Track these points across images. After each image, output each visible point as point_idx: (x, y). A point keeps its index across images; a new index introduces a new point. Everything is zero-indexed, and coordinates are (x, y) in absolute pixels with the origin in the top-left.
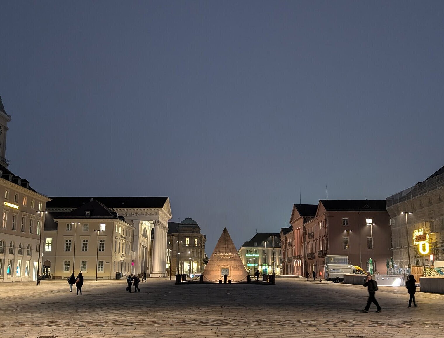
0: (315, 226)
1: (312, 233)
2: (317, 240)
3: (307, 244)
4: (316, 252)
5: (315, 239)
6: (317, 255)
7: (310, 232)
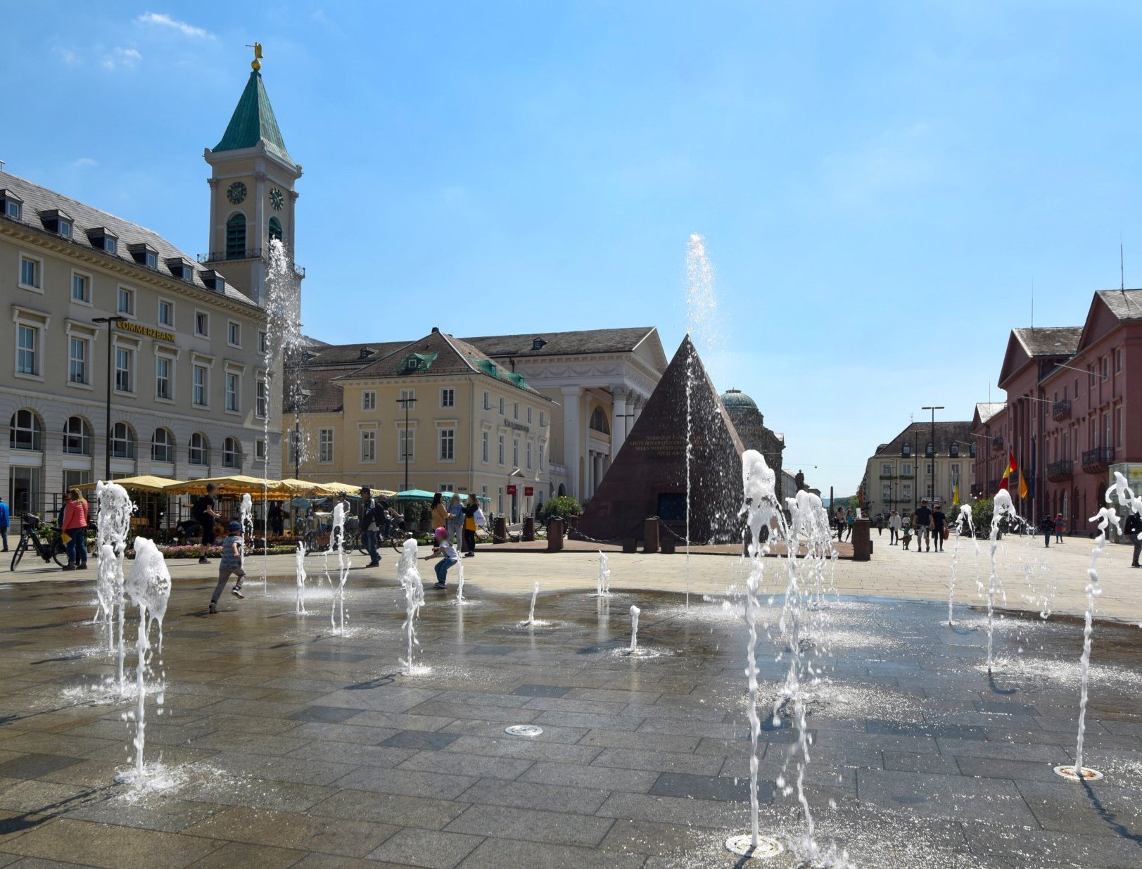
0: (1076, 381)
1: (1065, 401)
2: (1081, 421)
3: (1047, 439)
4: (1076, 459)
5: (1073, 420)
6: (1081, 464)
7: (1059, 401)
